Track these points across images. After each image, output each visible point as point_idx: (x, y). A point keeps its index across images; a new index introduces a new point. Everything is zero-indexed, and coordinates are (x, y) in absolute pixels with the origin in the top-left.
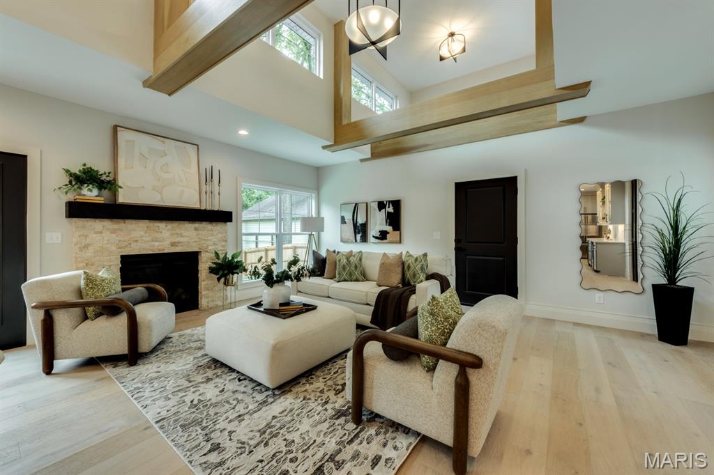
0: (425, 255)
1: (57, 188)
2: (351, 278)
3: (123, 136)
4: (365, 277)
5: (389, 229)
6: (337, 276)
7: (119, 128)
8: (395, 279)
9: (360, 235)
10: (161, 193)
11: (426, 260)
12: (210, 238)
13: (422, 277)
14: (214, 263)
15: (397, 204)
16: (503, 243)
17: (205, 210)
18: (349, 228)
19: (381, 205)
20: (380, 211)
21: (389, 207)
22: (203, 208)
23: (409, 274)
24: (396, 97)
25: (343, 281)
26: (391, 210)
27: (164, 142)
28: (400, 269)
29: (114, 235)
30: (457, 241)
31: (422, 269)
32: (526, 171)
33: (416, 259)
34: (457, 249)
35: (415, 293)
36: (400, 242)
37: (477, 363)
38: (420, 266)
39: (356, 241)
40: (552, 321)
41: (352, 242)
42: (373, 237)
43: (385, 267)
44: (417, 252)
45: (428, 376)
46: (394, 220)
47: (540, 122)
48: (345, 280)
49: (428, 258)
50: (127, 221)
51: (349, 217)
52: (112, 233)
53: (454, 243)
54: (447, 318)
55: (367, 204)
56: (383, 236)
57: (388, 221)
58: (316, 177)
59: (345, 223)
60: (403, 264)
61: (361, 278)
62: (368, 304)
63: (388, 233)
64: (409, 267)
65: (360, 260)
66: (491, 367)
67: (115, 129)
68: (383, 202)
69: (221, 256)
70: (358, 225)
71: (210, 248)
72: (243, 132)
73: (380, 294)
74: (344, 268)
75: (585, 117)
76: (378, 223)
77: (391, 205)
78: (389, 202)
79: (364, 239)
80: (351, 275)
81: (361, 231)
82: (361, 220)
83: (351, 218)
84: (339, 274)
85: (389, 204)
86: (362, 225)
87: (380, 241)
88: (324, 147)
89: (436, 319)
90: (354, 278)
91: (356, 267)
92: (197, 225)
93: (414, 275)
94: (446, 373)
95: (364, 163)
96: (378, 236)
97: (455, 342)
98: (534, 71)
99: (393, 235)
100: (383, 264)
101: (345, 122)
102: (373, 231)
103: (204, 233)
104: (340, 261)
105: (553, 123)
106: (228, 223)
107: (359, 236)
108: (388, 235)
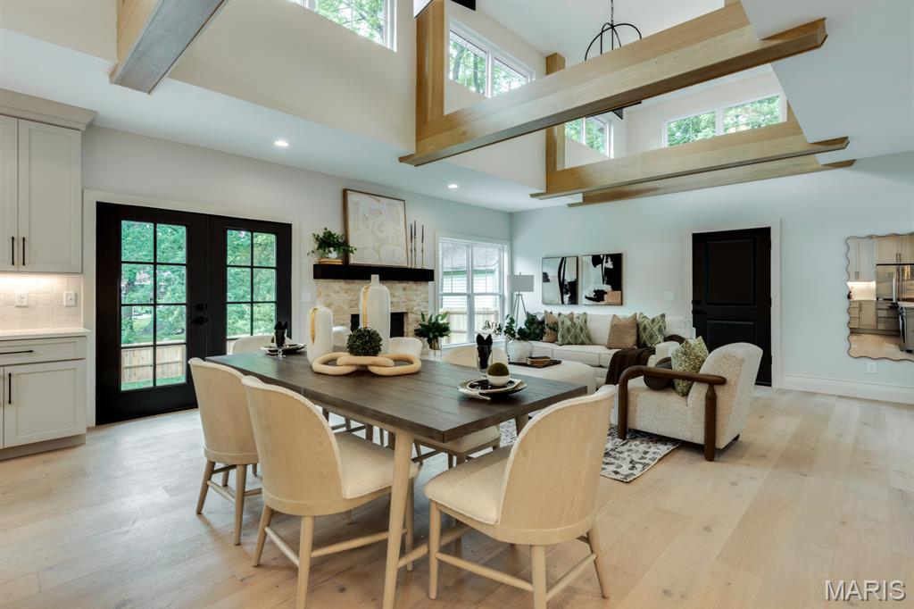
0: (663, 316)
1: (310, 251)
2: (576, 341)
3: (352, 198)
4: (590, 341)
5: (607, 288)
6: (560, 339)
7: (349, 192)
8: (630, 341)
9: (568, 296)
10: (379, 253)
11: (664, 321)
12: (415, 298)
13: (660, 338)
14: (421, 325)
15: (617, 259)
16: (753, 305)
17: (411, 269)
18: (554, 286)
19: (597, 260)
20: (595, 266)
21: (607, 262)
22: (409, 267)
23: (644, 336)
24: (610, 121)
25: (566, 344)
26: (610, 265)
27: (379, 201)
28: (634, 331)
29: (346, 295)
30: (694, 302)
31: (660, 330)
32: (781, 221)
33: (653, 320)
34: (694, 312)
35: (654, 354)
36: (622, 304)
37: (722, 381)
38: (657, 327)
39: (563, 303)
40: (813, 394)
41: (557, 304)
42: (586, 297)
43: (617, 328)
44: (651, 313)
45: (683, 399)
46: (614, 277)
47: (799, 165)
48: (569, 344)
49: (667, 319)
50: (356, 281)
51: (553, 274)
52: (346, 293)
53: (691, 306)
54: (697, 357)
55: (577, 258)
56: (599, 296)
57: (606, 278)
58: (509, 225)
59: (548, 281)
60: (638, 325)
61: (586, 341)
62: (601, 366)
63: (606, 293)
64: (645, 328)
65: (586, 322)
66: (733, 384)
67: (345, 193)
68: (599, 256)
69: (427, 318)
70: (566, 283)
71: (415, 309)
72: (453, 186)
73: (615, 355)
74: (568, 330)
75: (855, 160)
76: (593, 281)
77: (609, 260)
78: (607, 256)
79: (574, 300)
80: (576, 338)
81: (570, 290)
82: (569, 278)
83: (557, 274)
84: (563, 337)
85: (607, 259)
86: (569, 283)
87: (595, 303)
88: (533, 196)
89: (689, 358)
90: (580, 341)
91: (582, 330)
92: (404, 285)
93: (651, 337)
94: (698, 393)
95: (573, 209)
96: (592, 296)
97: (705, 370)
98: (784, 124)
99: (611, 295)
100: (615, 325)
101: (559, 168)
102: (586, 290)
103: (410, 293)
104: (563, 323)
105: (815, 167)
106: (430, 283)
107: (566, 297)
108: (605, 296)
